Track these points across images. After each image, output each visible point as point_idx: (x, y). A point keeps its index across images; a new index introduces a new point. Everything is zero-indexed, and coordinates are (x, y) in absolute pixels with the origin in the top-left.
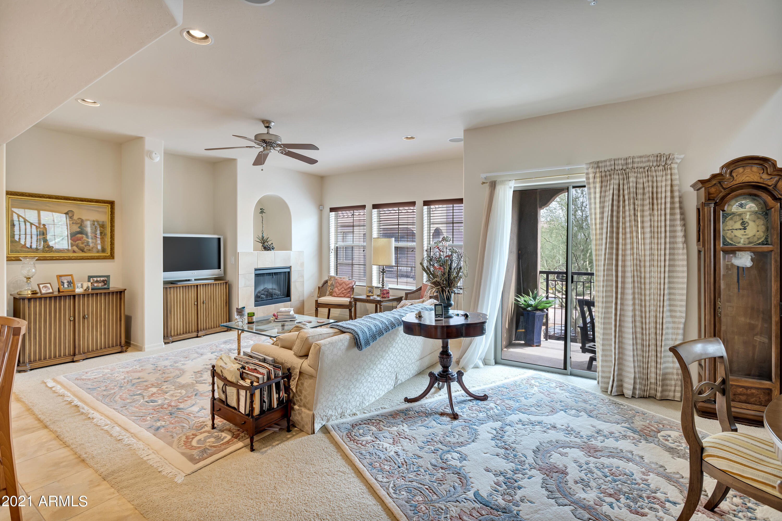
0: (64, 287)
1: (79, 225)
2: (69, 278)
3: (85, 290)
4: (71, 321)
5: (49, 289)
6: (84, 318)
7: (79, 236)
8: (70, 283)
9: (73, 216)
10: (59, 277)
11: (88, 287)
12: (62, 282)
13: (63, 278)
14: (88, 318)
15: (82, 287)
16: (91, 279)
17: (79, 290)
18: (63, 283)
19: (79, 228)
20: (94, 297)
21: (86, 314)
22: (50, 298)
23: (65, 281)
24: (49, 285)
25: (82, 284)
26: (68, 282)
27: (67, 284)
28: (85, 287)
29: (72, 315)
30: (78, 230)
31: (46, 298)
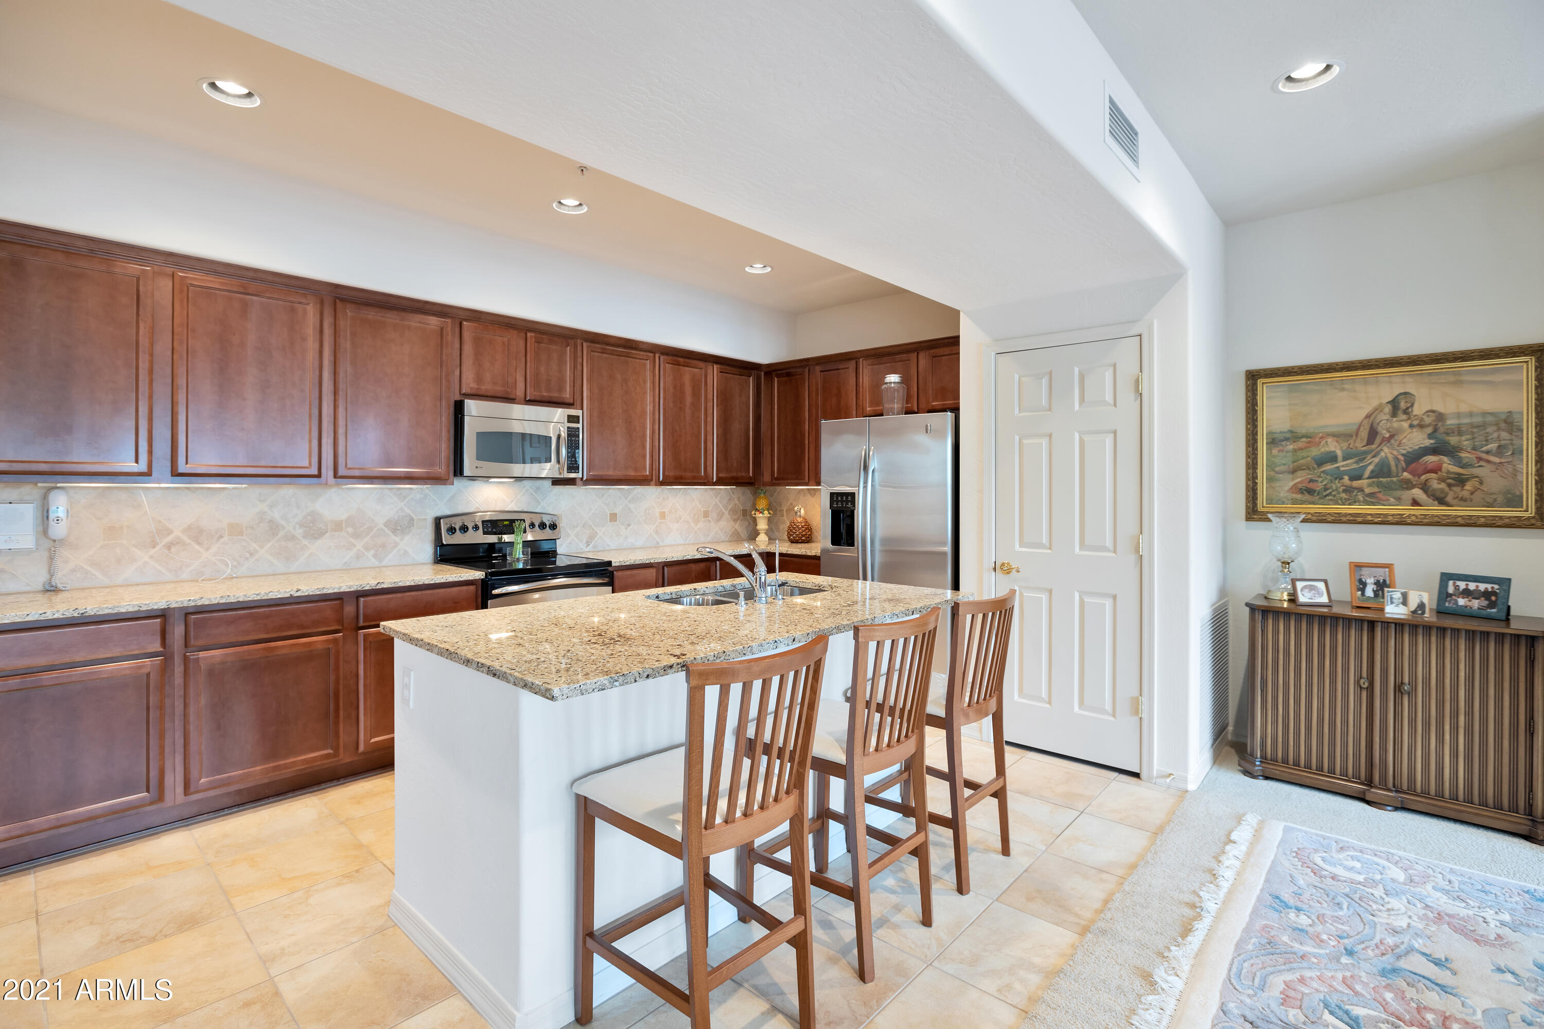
0: (1363, 594)
1: (1429, 430)
2: (1382, 574)
3: (1414, 612)
4: (1361, 688)
5: (1321, 595)
6: (1399, 688)
7: (1432, 459)
8: (1381, 586)
9: (1412, 406)
10: (1357, 567)
11: (1421, 606)
12: (1361, 581)
13: (1365, 571)
14: (1412, 694)
15: (1405, 602)
16: (1451, 583)
17: (1394, 610)
18: (1364, 585)
19: (1430, 436)
20: (1433, 639)
21: (1406, 680)
22: (1323, 618)
23: (1370, 581)
24: (1321, 585)
25: (1405, 596)
26: (1377, 583)
27: (1375, 587)
28: (1413, 603)
29: (1364, 675)
30: (1428, 442)
31: (1299, 616)
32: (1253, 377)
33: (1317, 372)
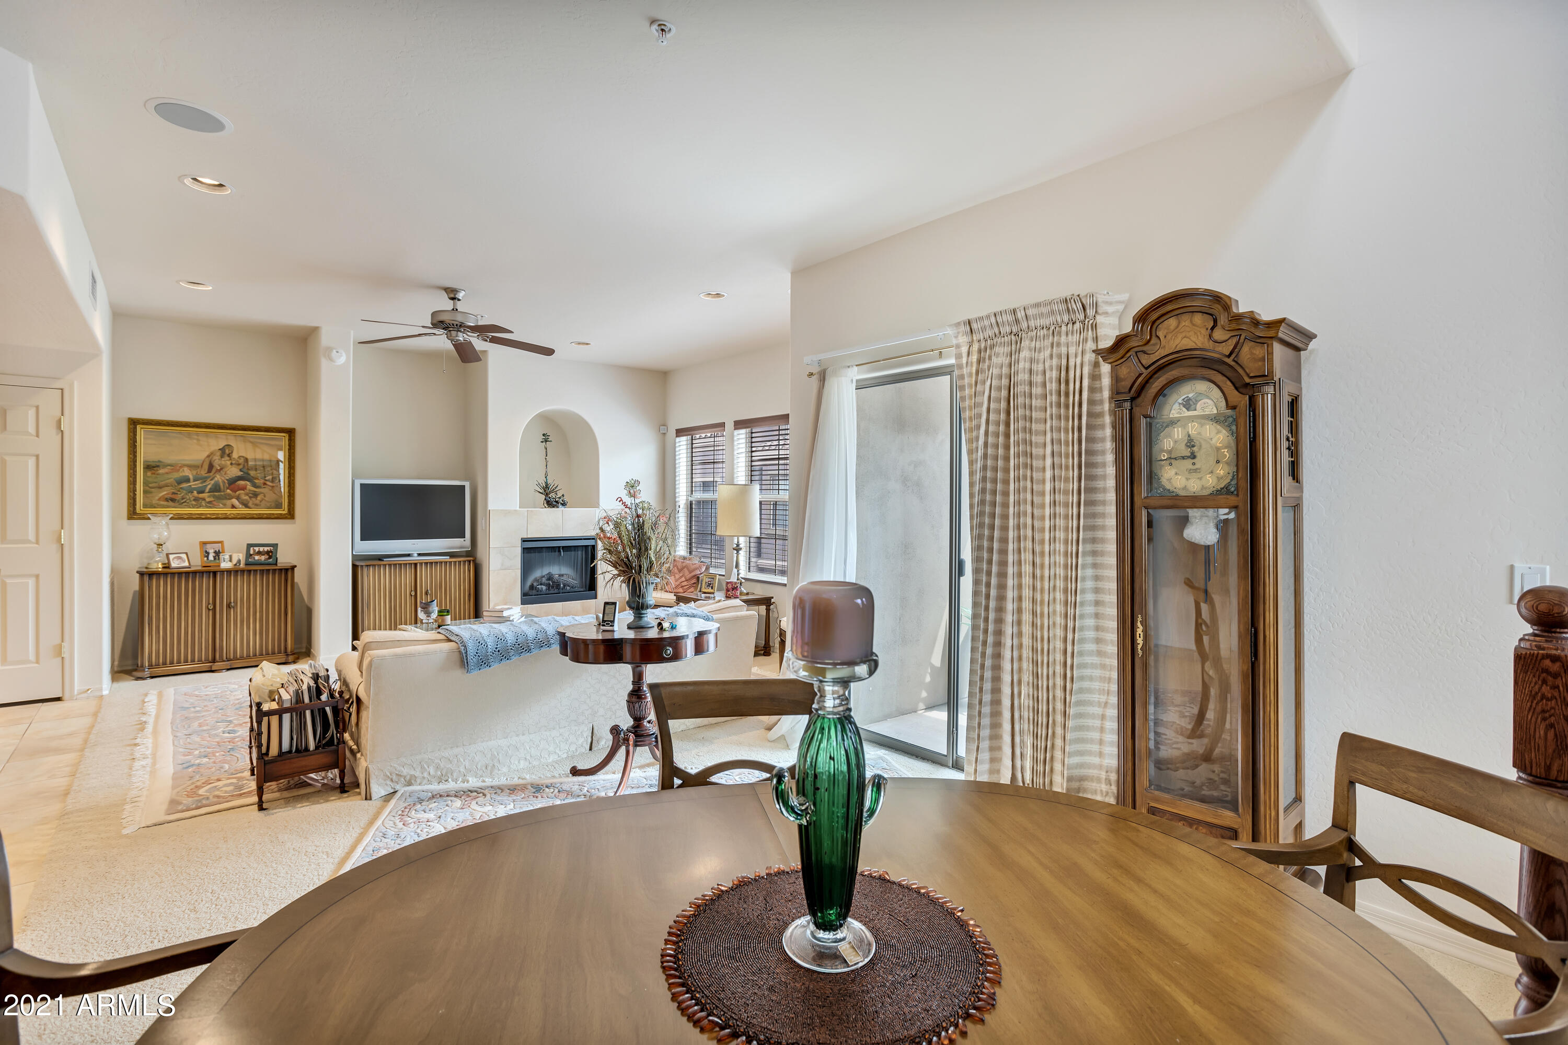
0: (208, 559)
1: (241, 467)
2: (217, 547)
3: (235, 565)
4: (209, 610)
5: (184, 562)
6: (229, 606)
7: (242, 483)
8: (217, 554)
9: (232, 452)
11: (239, 561)
12: (206, 552)
13: (208, 546)
14: (235, 607)
15: (231, 561)
16: (252, 548)
17: (225, 565)
18: (208, 553)
19: (241, 470)
20: (245, 577)
21: (232, 601)
22: (187, 573)
23: (211, 551)
24: (184, 556)
25: (231, 557)
26: (215, 552)
27: (214, 555)
28: (235, 561)
29: (211, 602)
30: (240, 474)
31: (173, 574)
32: (134, 423)
33: (178, 426)
